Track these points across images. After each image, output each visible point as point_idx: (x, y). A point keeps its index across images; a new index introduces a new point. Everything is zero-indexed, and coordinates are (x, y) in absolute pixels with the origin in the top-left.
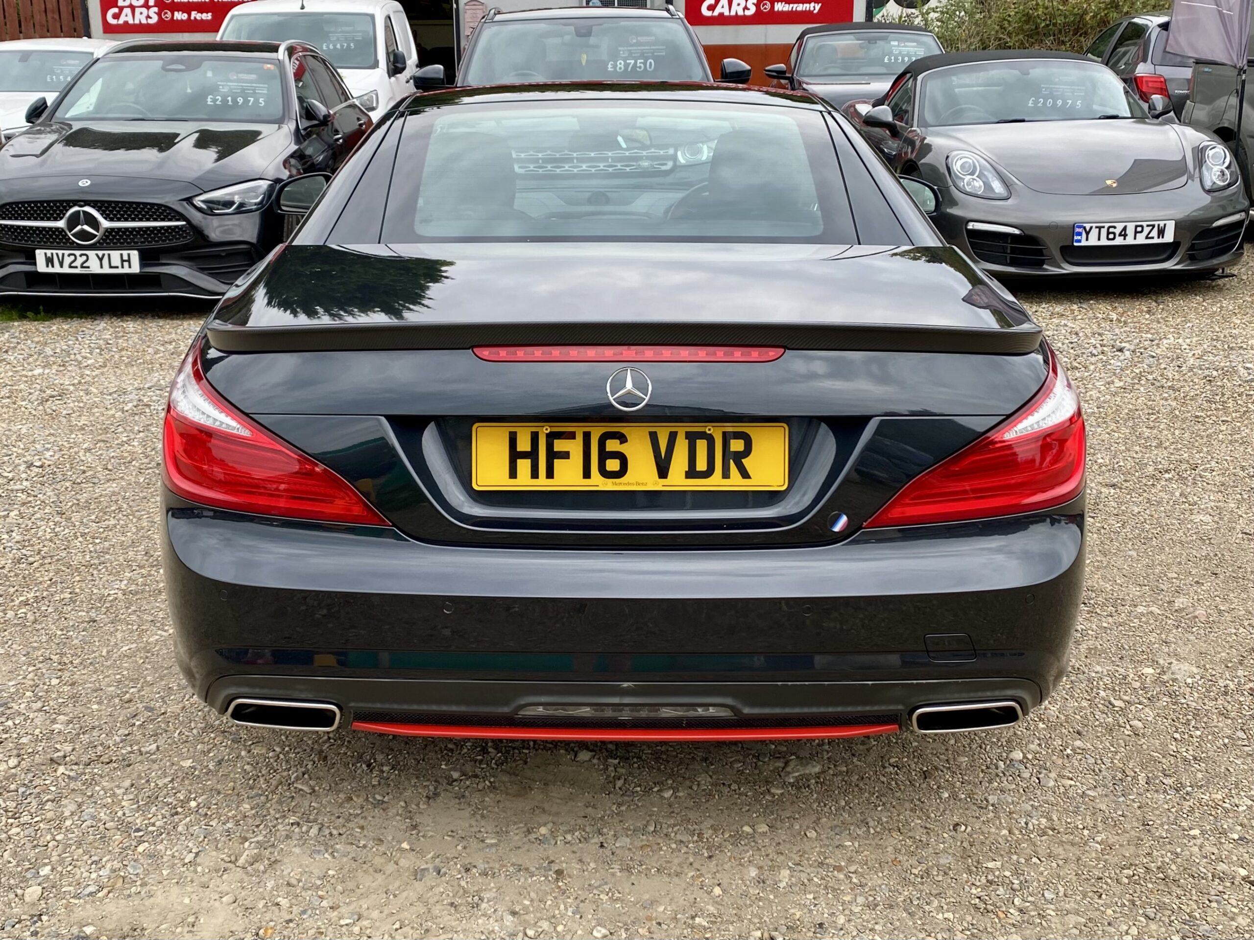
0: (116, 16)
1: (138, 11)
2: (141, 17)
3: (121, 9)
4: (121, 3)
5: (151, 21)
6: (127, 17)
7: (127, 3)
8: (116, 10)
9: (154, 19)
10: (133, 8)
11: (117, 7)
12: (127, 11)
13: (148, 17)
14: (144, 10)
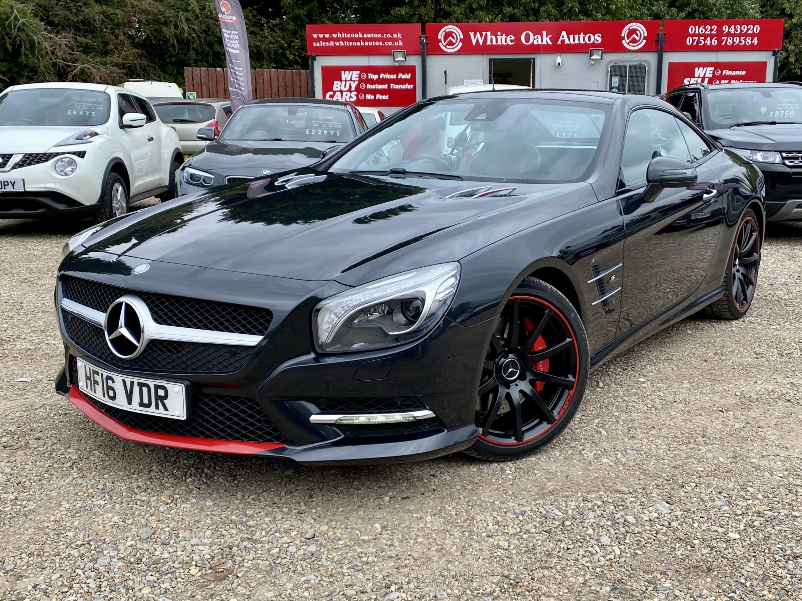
0: (331, 96)
1: (344, 93)
2: (346, 97)
3: (335, 92)
4: (334, 89)
5: (352, 100)
6: (338, 97)
7: (339, 89)
8: (332, 93)
9: (354, 98)
10: (342, 92)
11: (332, 91)
12: (338, 94)
13: (351, 97)
14: (348, 93)
